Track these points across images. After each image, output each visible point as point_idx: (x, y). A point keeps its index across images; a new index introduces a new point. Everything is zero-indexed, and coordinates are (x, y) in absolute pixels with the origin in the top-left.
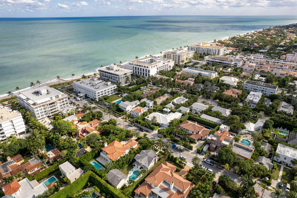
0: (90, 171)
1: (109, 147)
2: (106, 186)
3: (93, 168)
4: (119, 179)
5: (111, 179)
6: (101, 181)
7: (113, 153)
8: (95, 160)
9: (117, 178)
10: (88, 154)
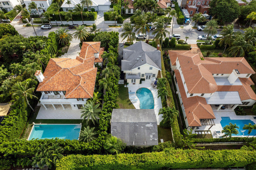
0: (64, 158)
1: (54, 77)
2: (144, 162)
3: (62, 146)
4: (148, 125)
5: (131, 139)
6: (120, 162)
7: (76, 85)
8: (38, 121)
9: (144, 126)
10: (11, 122)
